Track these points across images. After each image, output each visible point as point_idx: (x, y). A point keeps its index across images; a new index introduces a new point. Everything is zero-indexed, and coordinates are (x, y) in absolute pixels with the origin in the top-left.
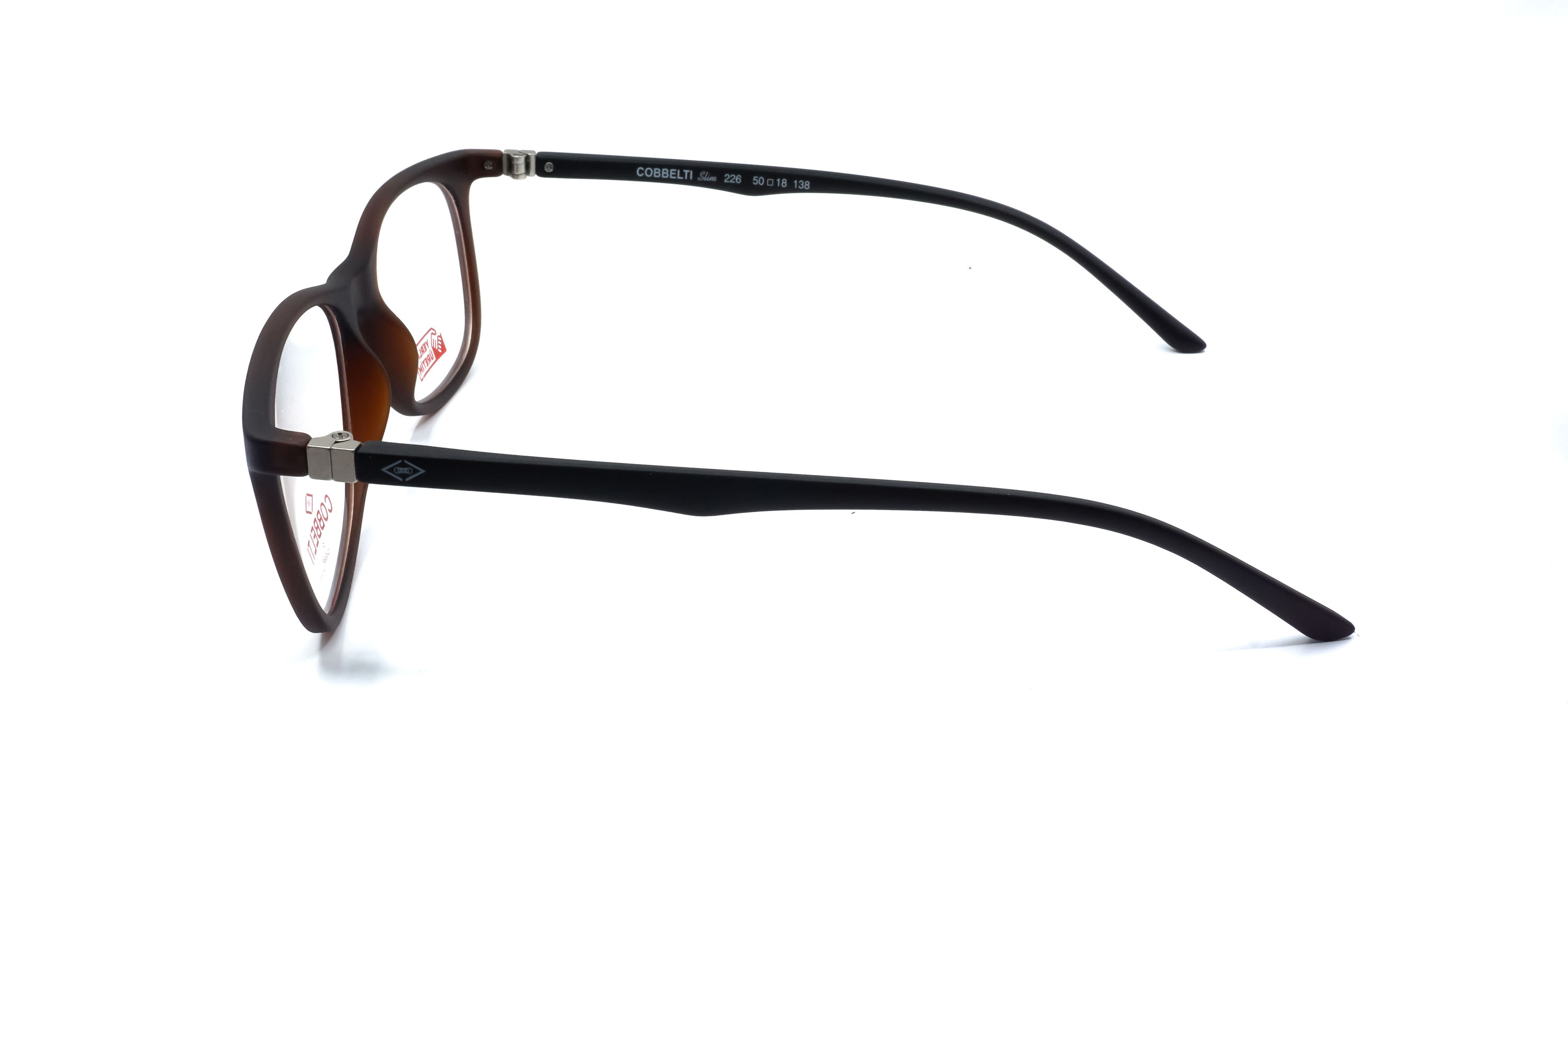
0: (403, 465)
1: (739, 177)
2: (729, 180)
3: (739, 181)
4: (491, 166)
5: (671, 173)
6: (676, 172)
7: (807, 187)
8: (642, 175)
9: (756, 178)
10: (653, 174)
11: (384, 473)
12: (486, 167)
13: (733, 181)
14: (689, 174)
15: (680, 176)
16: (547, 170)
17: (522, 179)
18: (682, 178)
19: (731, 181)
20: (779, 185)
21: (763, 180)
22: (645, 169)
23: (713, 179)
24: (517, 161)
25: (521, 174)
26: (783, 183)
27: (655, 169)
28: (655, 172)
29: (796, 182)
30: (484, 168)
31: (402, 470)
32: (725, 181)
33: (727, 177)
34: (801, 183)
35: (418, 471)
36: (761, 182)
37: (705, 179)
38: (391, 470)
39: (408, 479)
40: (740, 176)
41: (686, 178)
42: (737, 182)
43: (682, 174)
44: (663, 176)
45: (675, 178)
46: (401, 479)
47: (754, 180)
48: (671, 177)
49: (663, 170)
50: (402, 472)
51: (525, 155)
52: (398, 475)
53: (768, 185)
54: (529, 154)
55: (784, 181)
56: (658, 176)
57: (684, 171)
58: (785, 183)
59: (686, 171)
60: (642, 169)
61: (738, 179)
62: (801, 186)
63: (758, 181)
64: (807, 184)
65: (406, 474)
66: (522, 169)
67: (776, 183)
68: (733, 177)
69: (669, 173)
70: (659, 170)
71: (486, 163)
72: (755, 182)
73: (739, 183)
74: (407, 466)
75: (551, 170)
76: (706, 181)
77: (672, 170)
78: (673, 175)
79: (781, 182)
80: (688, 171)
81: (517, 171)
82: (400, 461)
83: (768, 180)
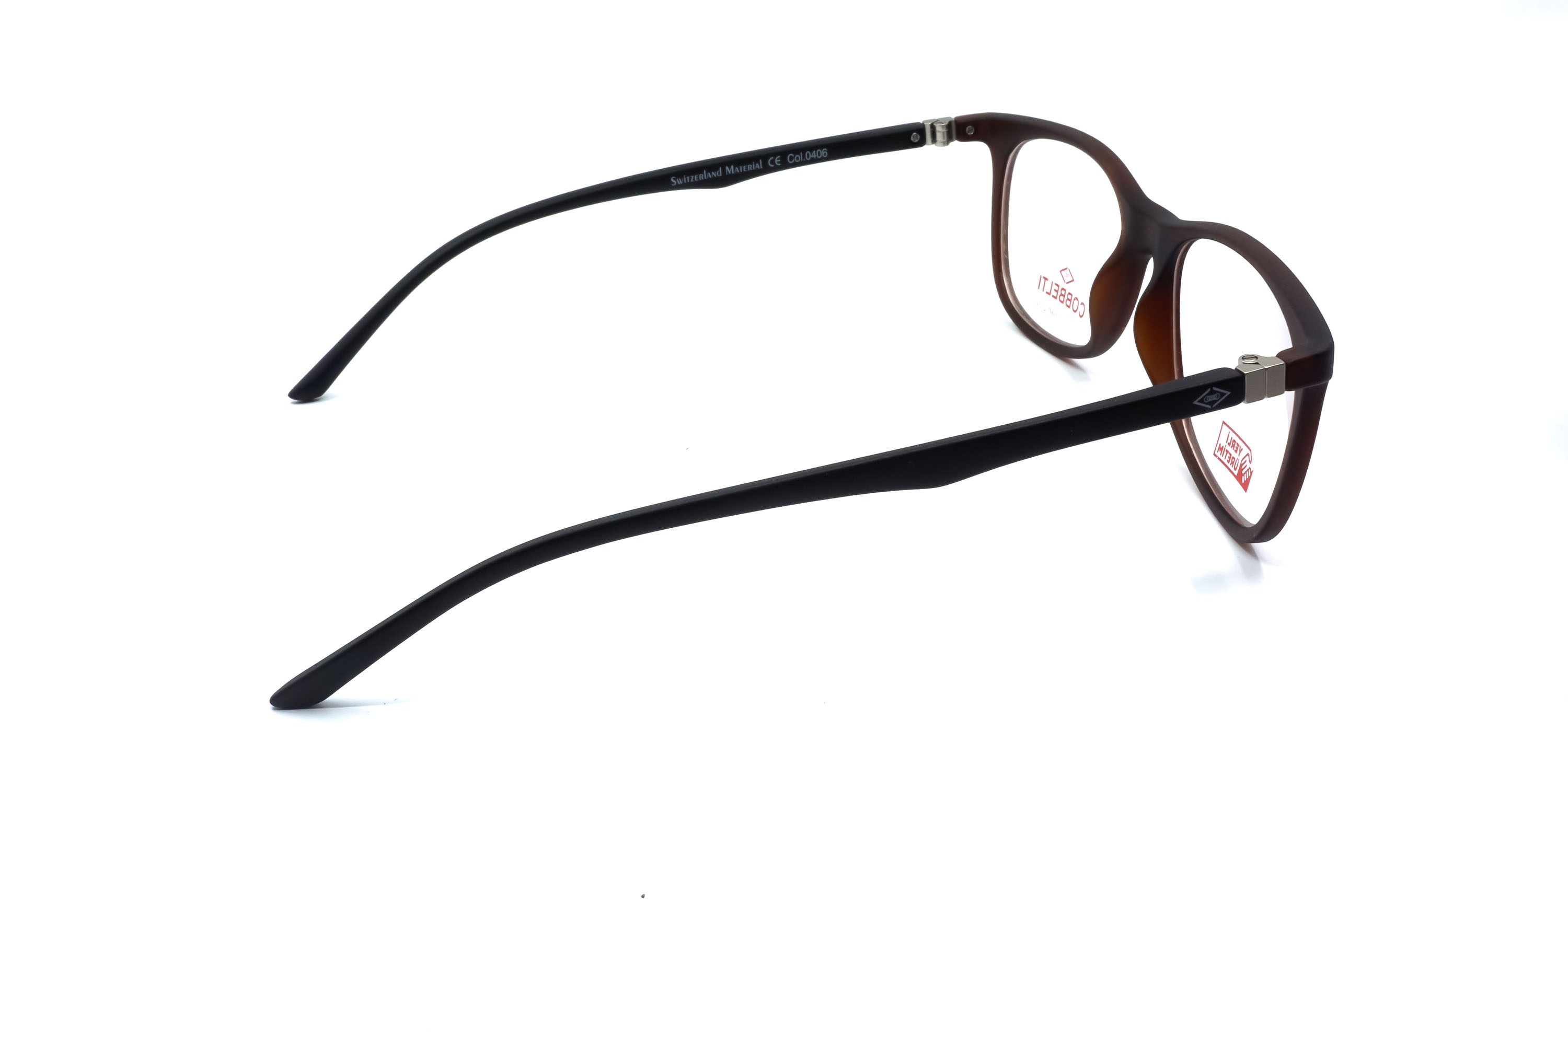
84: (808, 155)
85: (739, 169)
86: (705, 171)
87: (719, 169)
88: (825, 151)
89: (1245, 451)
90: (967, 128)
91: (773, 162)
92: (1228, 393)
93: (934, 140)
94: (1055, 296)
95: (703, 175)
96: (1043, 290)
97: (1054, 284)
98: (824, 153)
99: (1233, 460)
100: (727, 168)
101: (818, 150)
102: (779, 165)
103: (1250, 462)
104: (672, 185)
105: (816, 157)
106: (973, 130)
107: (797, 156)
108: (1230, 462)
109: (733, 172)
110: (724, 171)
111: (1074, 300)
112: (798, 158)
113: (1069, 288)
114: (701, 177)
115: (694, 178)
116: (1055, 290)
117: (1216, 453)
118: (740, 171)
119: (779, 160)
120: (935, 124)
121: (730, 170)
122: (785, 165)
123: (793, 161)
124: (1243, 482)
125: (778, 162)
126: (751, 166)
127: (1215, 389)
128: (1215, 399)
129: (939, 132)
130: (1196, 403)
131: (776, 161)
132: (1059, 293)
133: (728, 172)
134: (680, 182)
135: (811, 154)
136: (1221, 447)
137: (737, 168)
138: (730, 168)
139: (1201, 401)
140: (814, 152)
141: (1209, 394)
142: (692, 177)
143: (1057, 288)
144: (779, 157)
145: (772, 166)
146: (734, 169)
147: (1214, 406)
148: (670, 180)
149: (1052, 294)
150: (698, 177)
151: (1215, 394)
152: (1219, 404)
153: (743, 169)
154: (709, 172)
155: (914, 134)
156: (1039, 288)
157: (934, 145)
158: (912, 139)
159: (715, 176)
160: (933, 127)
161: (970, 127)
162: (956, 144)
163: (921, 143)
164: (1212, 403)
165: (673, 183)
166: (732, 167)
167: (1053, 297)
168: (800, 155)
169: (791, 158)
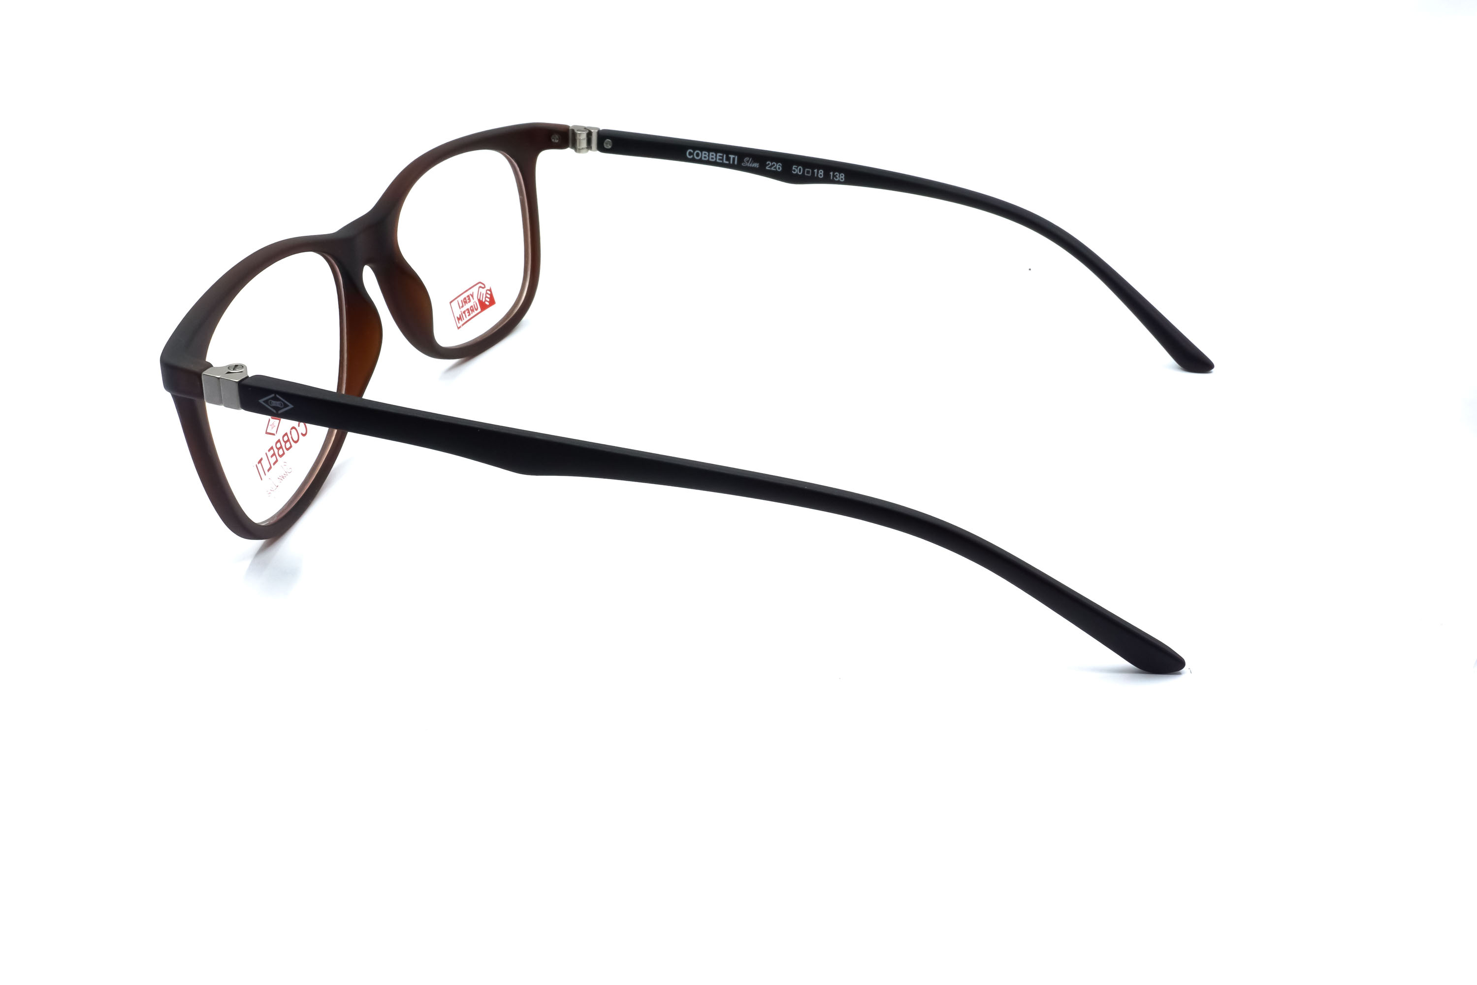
0: (275, 399)
1: (779, 165)
2: (771, 167)
3: (779, 168)
4: (557, 139)
5: (718, 157)
6: (723, 157)
7: (842, 179)
8: (691, 157)
9: (795, 168)
10: (702, 157)
11: (261, 404)
12: (553, 140)
13: (774, 168)
14: (734, 159)
15: (726, 160)
16: (605, 147)
17: (583, 153)
18: (727, 162)
19: (772, 169)
20: (816, 175)
21: (802, 169)
22: (694, 151)
23: (756, 165)
24: (579, 136)
25: (583, 149)
26: (820, 173)
27: (704, 152)
28: (703, 155)
29: (831, 173)
30: (551, 140)
31: (275, 403)
32: (767, 168)
33: (769, 164)
34: (837, 175)
35: (288, 406)
36: (800, 172)
37: (748, 165)
38: (266, 402)
39: (280, 412)
40: (781, 165)
41: (731, 162)
42: (778, 170)
43: (728, 159)
44: (710, 160)
45: (721, 161)
46: (275, 411)
47: (793, 169)
48: (718, 161)
49: (711, 153)
50: (275, 405)
51: (587, 132)
52: (272, 407)
53: (806, 174)
54: (592, 131)
55: (821, 172)
56: (705, 159)
57: (730, 156)
58: (822, 174)
59: (732, 156)
60: (692, 151)
61: (778, 167)
62: (837, 178)
63: (797, 170)
64: (842, 176)
65: (279, 407)
66: (584, 144)
67: (813, 173)
68: (774, 165)
69: (716, 157)
70: (707, 153)
71: (553, 136)
72: (794, 171)
73: (779, 170)
74: (278, 400)
75: (609, 147)
76: (749, 167)
77: (718, 154)
78: (720, 159)
79: (818, 173)
80: (734, 156)
81: (580, 145)
82: (273, 395)
83: (806, 170)
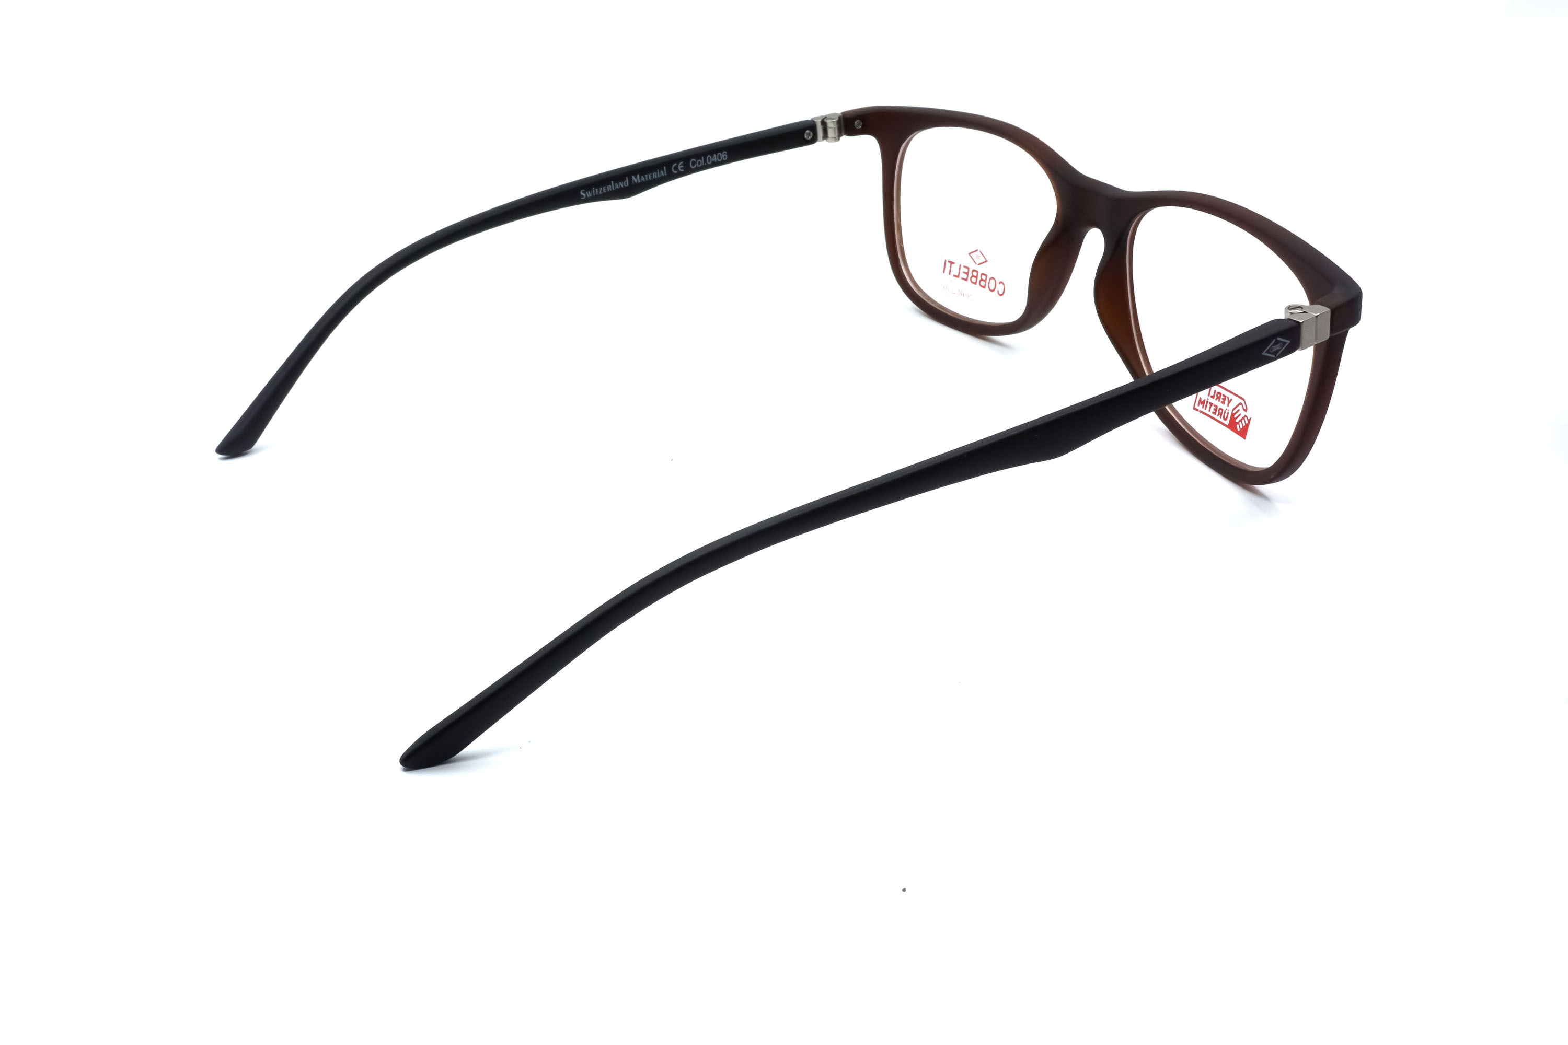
84: (709, 158)
85: (645, 178)
86: (612, 182)
87: (626, 179)
88: (725, 153)
89: (1236, 401)
90: (856, 123)
91: (676, 168)
92: (1288, 342)
93: (825, 136)
94: (966, 278)
95: (610, 186)
96: (950, 274)
97: (962, 267)
98: (724, 155)
99: (1221, 411)
100: (633, 177)
101: (719, 154)
102: (682, 170)
103: (1246, 410)
104: (582, 198)
105: (717, 161)
106: (861, 124)
107: (698, 161)
108: (1217, 413)
109: (639, 181)
110: (630, 180)
111: (990, 279)
112: (699, 163)
113: (981, 269)
114: (609, 188)
115: (602, 189)
116: (964, 272)
117: (1196, 407)
118: (645, 179)
119: (682, 166)
120: (825, 120)
121: (636, 179)
122: (688, 171)
123: (695, 166)
124: (1239, 430)
125: (681, 168)
126: (656, 174)
127: (1279, 339)
128: (1278, 348)
129: (830, 128)
130: (1264, 354)
131: (680, 167)
132: (970, 275)
133: (634, 182)
134: (589, 195)
135: (712, 157)
136: (1202, 400)
137: (643, 177)
138: (636, 177)
139: (1268, 352)
140: (715, 155)
141: (1274, 344)
142: (601, 188)
143: (966, 270)
144: (682, 163)
145: (676, 172)
146: (640, 177)
147: (1277, 355)
148: (580, 193)
149: (961, 276)
150: (606, 188)
151: (1277, 344)
152: (1281, 353)
153: (648, 177)
154: (616, 182)
155: (807, 131)
156: (944, 272)
157: (825, 141)
158: (806, 137)
159: (622, 186)
160: (824, 123)
161: (858, 121)
162: (844, 138)
163: (813, 140)
164: (1275, 353)
165: (583, 196)
166: (638, 176)
167: (963, 279)
168: (701, 159)
169: (694, 163)
